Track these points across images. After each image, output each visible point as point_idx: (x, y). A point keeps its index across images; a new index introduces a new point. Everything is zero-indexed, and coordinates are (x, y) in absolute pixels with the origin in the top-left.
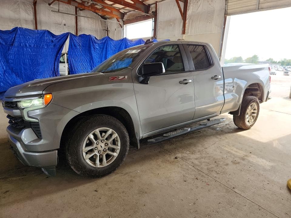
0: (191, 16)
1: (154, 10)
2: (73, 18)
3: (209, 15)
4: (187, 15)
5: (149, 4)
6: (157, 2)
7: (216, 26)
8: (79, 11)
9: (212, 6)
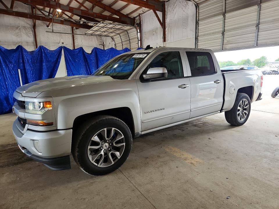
0: (169, 24)
1: (138, 22)
2: (70, 36)
3: (184, 21)
4: (166, 24)
5: (134, 17)
6: (140, 14)
7: (191, 30)
8: (76, 30)
9: (186, 13)
